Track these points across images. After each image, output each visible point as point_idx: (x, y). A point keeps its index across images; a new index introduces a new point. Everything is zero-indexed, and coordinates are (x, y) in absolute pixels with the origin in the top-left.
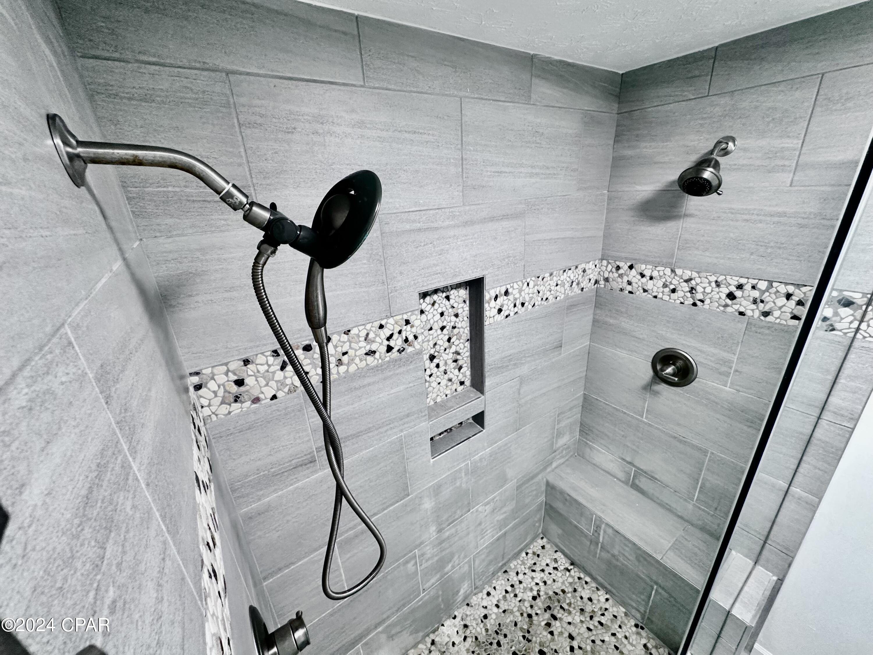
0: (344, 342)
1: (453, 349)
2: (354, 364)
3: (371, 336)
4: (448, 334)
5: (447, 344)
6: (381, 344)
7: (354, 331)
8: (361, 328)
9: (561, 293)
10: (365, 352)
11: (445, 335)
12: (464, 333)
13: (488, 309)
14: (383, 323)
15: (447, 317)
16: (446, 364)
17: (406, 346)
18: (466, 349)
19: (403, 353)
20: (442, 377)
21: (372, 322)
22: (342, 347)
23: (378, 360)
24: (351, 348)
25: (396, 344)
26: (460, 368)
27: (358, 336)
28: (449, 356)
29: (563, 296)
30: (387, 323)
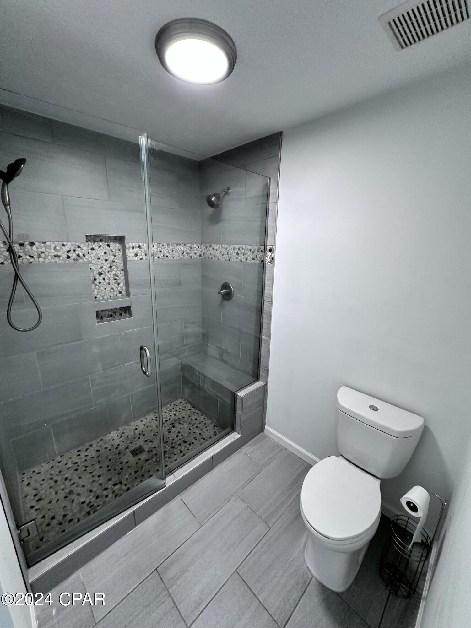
0: (42, 247)
1: (114, 272)
2: (48, 259)
3: (58, 248)
4: (110, 264)
5: (109, 269)
6: (64, 253)
7: (48, 243)
8: (52, 243)
9: (177, 256)
10: (54, 255)
11: (108, 264)
12: (120, 265)
13: (128, 252)
14: (65, 243)
15: (108, 255)
16: (109, 279)
17: (78, 258)
18: (121, 275)
19: (77, 261)
20: (107, 286)
21: (59, 242)
22: (41, 249)
23: (62, 261)
24: (46, 250)
25: (72, 256)
26: (119, 284)
27: (50, 246)
28: (111, 275)
29: (178, 258)
30: (67, 244)
